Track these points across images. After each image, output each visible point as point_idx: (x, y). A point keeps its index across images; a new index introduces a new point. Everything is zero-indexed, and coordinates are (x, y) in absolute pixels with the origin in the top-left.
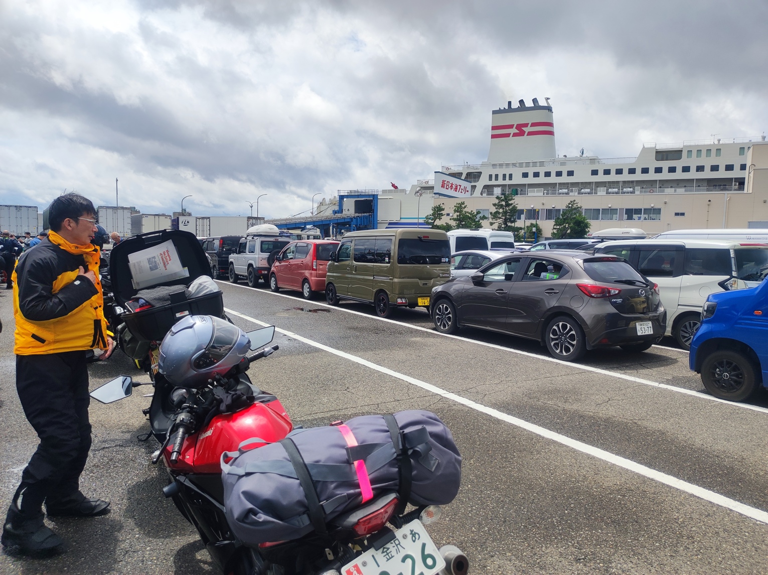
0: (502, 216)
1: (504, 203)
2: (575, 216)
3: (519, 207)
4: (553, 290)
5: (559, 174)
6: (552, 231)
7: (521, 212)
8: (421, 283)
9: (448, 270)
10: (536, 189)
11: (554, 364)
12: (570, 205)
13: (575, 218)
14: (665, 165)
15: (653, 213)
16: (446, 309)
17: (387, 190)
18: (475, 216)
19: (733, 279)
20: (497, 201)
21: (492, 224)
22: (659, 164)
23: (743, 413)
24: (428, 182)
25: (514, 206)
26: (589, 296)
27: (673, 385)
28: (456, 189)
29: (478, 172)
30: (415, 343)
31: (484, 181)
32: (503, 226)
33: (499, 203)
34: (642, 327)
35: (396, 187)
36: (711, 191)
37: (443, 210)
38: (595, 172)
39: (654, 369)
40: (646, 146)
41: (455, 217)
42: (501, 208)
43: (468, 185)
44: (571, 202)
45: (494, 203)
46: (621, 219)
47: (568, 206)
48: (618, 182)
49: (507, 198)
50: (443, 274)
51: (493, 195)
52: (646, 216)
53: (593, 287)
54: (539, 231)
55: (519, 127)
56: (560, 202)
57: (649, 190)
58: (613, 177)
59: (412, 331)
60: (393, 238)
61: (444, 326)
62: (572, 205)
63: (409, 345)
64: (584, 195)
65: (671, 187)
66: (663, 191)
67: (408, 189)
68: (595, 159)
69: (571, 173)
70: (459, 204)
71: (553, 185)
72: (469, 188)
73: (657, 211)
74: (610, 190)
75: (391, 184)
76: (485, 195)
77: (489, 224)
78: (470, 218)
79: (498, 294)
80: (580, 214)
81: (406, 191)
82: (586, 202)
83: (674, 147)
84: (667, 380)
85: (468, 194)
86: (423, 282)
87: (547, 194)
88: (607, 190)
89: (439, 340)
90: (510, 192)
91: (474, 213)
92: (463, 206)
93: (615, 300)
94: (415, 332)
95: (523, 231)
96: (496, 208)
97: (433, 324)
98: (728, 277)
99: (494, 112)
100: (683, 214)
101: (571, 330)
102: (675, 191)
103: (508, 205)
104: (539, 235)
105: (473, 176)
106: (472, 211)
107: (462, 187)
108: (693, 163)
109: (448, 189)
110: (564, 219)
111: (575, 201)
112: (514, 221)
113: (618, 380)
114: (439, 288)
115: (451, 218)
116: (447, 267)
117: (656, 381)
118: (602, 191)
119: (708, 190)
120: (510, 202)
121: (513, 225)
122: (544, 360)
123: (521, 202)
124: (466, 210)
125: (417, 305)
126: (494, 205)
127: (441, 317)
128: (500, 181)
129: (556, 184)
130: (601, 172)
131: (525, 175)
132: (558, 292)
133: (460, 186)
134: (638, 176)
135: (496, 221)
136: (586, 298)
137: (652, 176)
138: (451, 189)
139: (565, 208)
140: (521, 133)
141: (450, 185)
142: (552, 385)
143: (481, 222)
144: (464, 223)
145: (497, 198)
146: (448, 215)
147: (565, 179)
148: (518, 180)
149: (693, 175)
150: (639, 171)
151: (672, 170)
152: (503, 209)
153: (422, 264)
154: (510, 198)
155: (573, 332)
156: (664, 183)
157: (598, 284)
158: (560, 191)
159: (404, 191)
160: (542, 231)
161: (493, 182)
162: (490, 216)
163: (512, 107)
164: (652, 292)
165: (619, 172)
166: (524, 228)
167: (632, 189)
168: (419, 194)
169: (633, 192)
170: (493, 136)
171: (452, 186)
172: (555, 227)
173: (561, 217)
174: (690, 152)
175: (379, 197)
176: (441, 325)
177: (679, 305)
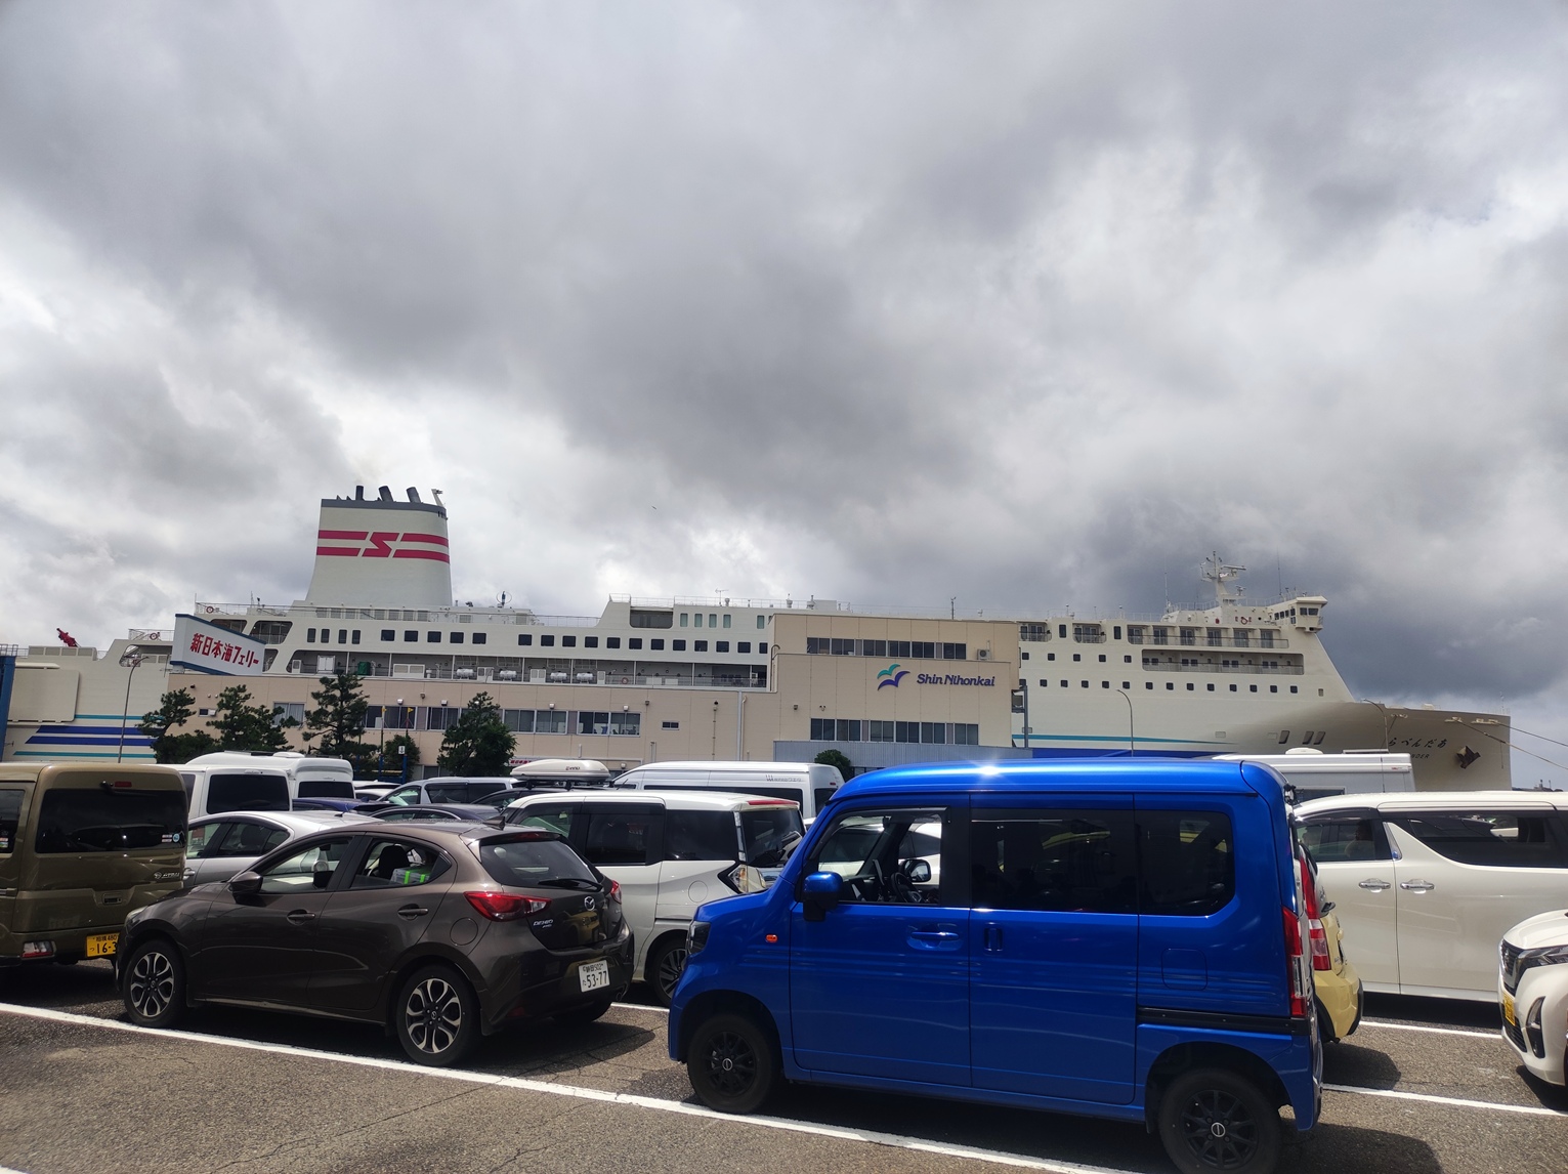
0: (333, 720)
1: (337, 693)
2: (485, 724)
3: (371, 702)
4: (416, 907)
5: (457, 638)
6: (440, 754)
7: (377, 711)
8: (98, 898)
9: (180, 861)
10: (409, 665)
11: (410, 1080)
12: (477, 702)
13: (484, 728)
14: (647, 635)
15: (628, 721)
16: (161, 964)
17: (42, 648)
18: (271, 717)
19: (740, 866)
20: (322, 689)
21: (307, 737)
22: (637, 633)
23: (754, 1137)
24: (158, 635)
25: (361, 699)
26: (489, 918)
27: (643, 1093)
28: (227, 656)
29: (283, 622)
30: (59, 1065)
31: (295, 641)
32: (334, 742)
33: (326, 692)
34: (591, 973)
35: (71, 642)
36: (718, 685)
37: (192, 701)
38: (525, 640)
39: (611, 1061)
40: (614, 600)
41: (221, 718)
42: (330, 704)
43: (259, 649)
44: (479, 695)
45: (315, 691)
46: (571, 731)
47: (472, 704)
48: (567, 661)
49: (345, 683)
50: (163, 871)
51: (315, 671)
52: (616, 727)
53: (497, 897)
54: (413, 751)
55: (378, 538)
56: (456, 694)
57: (620, 677)
58: (557, 651)
59: (54, 1031)
60: (31, 787)
61: (152, 1009)
62: (481, 702)
63: (40, 1074)
64: (504, 682)
65: (657, 675)
66: (644, 682)
67: (103, 647)
68: (526, 615)
69: (479, 638)
70: (232, 689)
71: (447, 659)
72: (260, 655)
73: (634, 718)
74: (553, 674)
75: (58, 634)
76: (296, 671)
77: (302, 737)
78: (257, 722)
79: (291, 922)
80: (497, 719)
81: (96, 652)
82: (508, 696)
83: (660, 605)
84: (633, 1082)
85: (256, 669)
86: (107, 895)
87: (433, 676)
88: (548, 674)
89: (131, 1049)
90: (354, 670)
91: (267, 711)
92: (242, 695)
93: (538, 923)
94: (66, 1032)
95: (377, 753)
96: (320, 704)
97: (121, 1002)
98: (733, 862)
99: (326, 503)
100: (675, 725)
101: (450, 995)
102: (663, 683)
103: (346, 697)
104: (413, 761)
105: (271, 630)
106: (263, 707)
107: (243, 652)
108: (690, 636)
109: (207, 654)
110: (465, 730)
111: (485, 694)
112: (360, 732)
113: (541, 1099)
114: (147, 913)
115: (210, 720)
116: (177, 853)
117: (612, 1089)
118: (537, 678)
119: (714, 684)
120: (352, 692)
121: (356, 739)
122: (388, 1071)
123: (374, 691)
124: (248, 703)
125: (83, 955)
126: (316, 696)
127: (145, 984)
128: (333, 645)
129: (450, 657)
130: (536, 640)
131: (388, 635)
132: (427, 913)
133: (239, 649)
134: (602, 653)
135: (318, 732)
136: (484, 922)
137: (624, 653)
138: (216, 654)
139: (466, 706)
140: (383, 552)
141: (213, 646)
142: (400, 1137)
143: (283, 730)
144: (241, 733)
145: (324, 681)
146: (204, 712)
147: (468, 648)
148: (371, 643)
149: (689, 656)
150: (602, 643)
151: (657, 645)
152: (336, 705)
153: (109, 849)
154: (352, 682)
155: (455, 1000)
156: (646, 668)
157: (507, 890)
158: (459, 671)
159: (91, 652)
160: (419, 752)
161: (317, 646)
162: (305, 719)
163: (366, 497)
164: (608, 900)
165: (569, 641)
166: (381, 747)
167: (591, 675)
168: (131, 661)
169: (593, 681)
170: (321, 551)
171: (217, 648)
172: (446, 745)
173: (458, 725)
174: (685, 616)
175: (17, 664)
176: (142, 1006)
177: (656, 919)
